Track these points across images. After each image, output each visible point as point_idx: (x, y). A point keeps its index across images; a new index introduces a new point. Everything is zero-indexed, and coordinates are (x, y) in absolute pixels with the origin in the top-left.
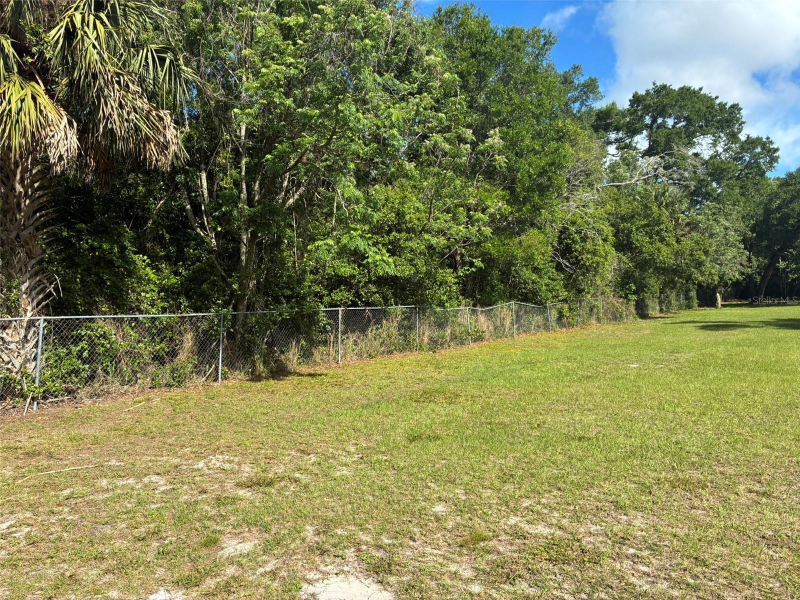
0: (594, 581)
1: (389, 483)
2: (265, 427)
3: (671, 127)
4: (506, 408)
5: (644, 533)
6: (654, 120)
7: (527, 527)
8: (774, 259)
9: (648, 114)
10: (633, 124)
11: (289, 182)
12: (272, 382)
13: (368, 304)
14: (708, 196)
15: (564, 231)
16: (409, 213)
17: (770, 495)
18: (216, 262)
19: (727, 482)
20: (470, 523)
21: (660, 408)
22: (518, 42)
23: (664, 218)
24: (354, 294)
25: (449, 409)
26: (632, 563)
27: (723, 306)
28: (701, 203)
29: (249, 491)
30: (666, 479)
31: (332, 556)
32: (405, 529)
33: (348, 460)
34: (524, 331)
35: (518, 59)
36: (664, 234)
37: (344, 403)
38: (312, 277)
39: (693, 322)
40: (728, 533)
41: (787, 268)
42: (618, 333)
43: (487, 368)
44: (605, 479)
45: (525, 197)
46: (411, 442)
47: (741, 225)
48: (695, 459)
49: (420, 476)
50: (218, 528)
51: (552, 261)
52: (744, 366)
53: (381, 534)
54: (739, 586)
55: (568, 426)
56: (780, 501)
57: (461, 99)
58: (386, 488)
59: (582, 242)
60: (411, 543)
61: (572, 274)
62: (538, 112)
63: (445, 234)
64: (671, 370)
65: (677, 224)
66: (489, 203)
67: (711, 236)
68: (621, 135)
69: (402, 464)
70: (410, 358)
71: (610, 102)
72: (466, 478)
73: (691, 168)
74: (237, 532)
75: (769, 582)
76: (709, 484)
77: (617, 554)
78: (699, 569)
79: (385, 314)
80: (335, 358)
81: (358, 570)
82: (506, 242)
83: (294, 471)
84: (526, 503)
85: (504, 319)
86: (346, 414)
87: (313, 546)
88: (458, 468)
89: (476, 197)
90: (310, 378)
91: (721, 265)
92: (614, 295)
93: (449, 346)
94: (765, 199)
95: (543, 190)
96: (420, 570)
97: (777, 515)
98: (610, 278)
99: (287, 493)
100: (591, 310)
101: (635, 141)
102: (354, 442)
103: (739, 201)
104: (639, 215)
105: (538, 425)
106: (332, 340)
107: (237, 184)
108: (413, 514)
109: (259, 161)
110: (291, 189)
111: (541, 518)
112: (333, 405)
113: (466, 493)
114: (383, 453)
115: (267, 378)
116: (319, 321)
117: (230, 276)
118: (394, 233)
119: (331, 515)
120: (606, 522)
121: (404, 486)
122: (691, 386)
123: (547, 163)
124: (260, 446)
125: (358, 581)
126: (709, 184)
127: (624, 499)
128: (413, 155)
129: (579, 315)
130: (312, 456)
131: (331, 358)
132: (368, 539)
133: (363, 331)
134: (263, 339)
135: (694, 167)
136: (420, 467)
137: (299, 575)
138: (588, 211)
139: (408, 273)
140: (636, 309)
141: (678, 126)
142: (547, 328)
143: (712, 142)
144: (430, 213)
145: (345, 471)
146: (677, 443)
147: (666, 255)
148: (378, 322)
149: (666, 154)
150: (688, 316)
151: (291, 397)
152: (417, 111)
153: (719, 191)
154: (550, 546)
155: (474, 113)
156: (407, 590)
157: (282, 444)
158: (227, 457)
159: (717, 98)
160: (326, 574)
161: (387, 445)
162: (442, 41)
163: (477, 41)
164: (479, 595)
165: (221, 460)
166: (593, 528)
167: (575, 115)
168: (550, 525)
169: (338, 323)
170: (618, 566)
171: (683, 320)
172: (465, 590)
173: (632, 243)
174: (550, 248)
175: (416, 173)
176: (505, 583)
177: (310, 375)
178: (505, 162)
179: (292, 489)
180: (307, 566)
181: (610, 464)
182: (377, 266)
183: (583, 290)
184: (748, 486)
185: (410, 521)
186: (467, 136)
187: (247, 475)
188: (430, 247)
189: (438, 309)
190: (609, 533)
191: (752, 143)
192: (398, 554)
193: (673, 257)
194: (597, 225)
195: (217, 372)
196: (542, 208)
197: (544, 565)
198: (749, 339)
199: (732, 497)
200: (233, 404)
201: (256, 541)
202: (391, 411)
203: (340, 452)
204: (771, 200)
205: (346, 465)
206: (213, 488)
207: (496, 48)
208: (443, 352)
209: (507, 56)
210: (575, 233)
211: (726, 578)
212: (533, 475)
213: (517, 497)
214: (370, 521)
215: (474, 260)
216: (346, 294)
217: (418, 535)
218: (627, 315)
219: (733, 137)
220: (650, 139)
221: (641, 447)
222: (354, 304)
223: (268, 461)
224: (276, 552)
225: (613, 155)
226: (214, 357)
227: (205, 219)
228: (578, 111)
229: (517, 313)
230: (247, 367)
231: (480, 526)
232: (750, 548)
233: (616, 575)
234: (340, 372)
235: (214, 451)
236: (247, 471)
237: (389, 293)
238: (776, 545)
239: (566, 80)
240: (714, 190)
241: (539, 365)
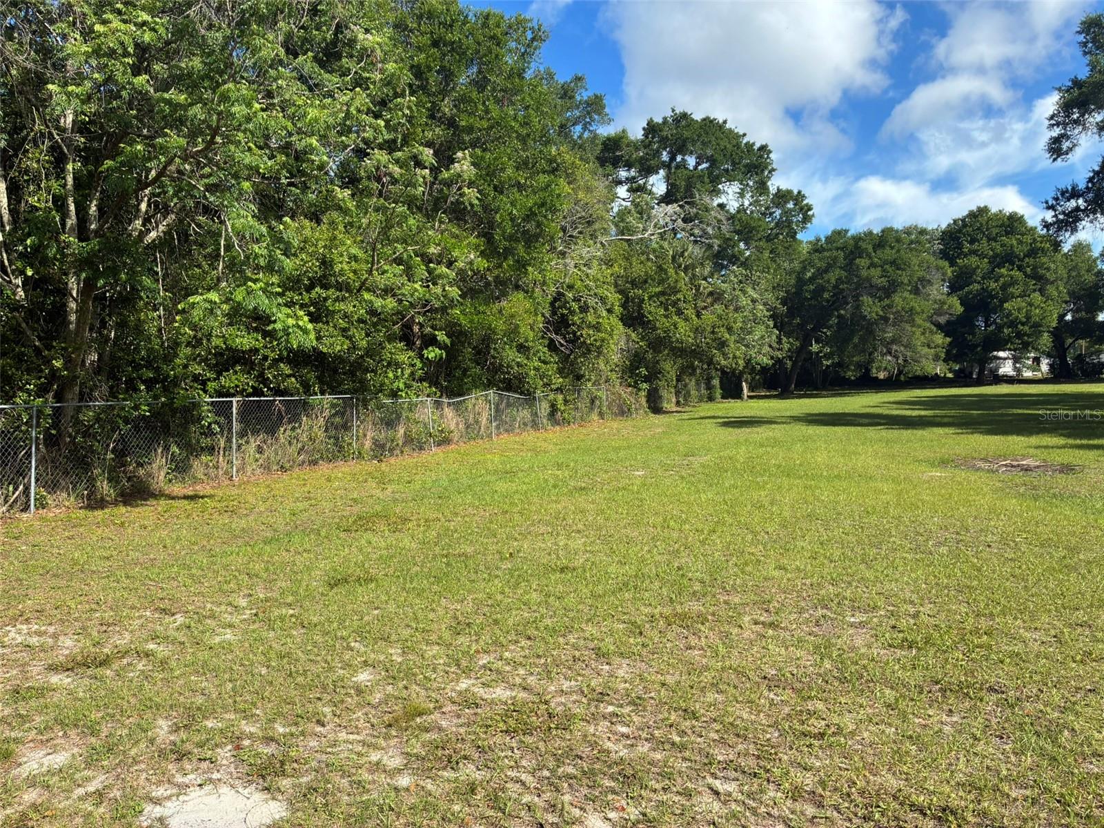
0: (560, 752)
1: (293, 646)
2: (104, 578)
3: (691, 168)
4: (470, 534)
5: (627, 685)
6: (673, 158)
7: (480, 691)
8: (806, 342)
9: (665, 149)
10: (647, 160)
11: (149, 205)
12: (123, 509)
13: (278, 392)
14: (734, 259)
15: (559, 296)
16: (341, 263)
17: (777, 626)
18: (24, 325)
19: (730, 614)
20: (405, 694)
21: (665, 526)
22: (498, 32)
23: (681, 284)
24: (256, 377)
25: (392, 540)
26: (609, 724)
27: (750, 397)
28: (726, 267)
29: (68, 676)
30: (661, 614)
31: (194, 760)
32: (311, 710)
33: (235, 620)
34: (507, 431)
35: (497, 56)
36: (682, 305)
37: (236, 537)
38: (189, 350)
39: (714, 417)
40: (725, 675)
41: (821, 352)
42: (624, 432)
43: (451, 481)
44: (589, 620)
45: (505, 249)
46: (332, 588)
47: (769, 296)
48: (697, 587)
49: (339, 634)
50: (13, 735)
51: (543, 337)
52: (765, 471)
53: (273, 721)
54: (732, 739)
55: (550, 554)
56: (788, 633)
57: (410, 101)
58: (288, 655)
59: (581, 312)
60: (319, 729)
61: (569, 355)
62: (524, 132)
63: (394, 295)
64: (682, 477)
65: (698, 294)
66: (456, 254)
67: (737, 309)
68: (633, 173)
69: (315, 619)
70: (343, 470)
71: (620, 129)
72: (406, 633)
73: (714, 222)
74: (44, 738)
75: (767, 733)
76: (710, 617)
77: (593, 714)
78: (688, 723)
79: (305, 405)
80: (226, 473)
81: (235, 775)
82: (481, 309)
83: (147, 641)
84: (484, 660)
85: (479, 414)
86: (238, 554)
87: (165, 749)
88: (396, 620)
89: (439, 245)
90: (186, 502)
91: (747, 346)
92: (621, 383)
93: (402, 452)
94: (797, 265)
95: (530, 240)
96: (327, 765)
97: (783, 649)
98: (616, 360)
99: (131, 675)
100: (592, 402)
101: (651, 183)
102: (246, 592)
103: (769, 268)
104: (653, 280)
105: (511, 554)
106: (222, 445)
107: (59, 203)
108: (324, 687)
109: (96, 169)
110: (153, 216)
111: (501, 677)
112: (219, 540)
113: (404, 652)
114: (290, 605)
115: (115, 503)
116: (200, 419)
117: (49, 347)
118: (317, 289)
119: (199, 700)
120: (583, 675)
121: (316, 650)
122: (703, 497)
123: (535, 204)
124: (94, 606)
125: (233, 792)
126: (735, 245)
127: (609, 645)
128: (350, 179)
129: (577, 408)
130: (178, 616)
131: (221, 472)
132: (253, 730)
133: (272, 431)
134: (108, 445)
135: (719, 221)
136: (341, 622)
137: (141, 792)
138: (589, 271)
139: (339, 348)
140: (647, 401)
141: (700, 167)
142: (535, 425)
143: (738, 191)
144: (373, 264)
145: (229, 635)
146: (679, 569)
147: (683, 332)
148: (295, 418)
149: (686, 203)
150: (708, 410)
151: (152, 530)
152: (348, 113)
153: (748, 253)
154: (509, 713)
155: (436, 126)
156: (305, 796)
157: (133, 600)
158: (36, 627)
159: (745, 135)
160: (183, 788)
161: (295, 593)
162: (391, 17)
163: (440, 23)
164: (407, 790)
165: (26, 631)
166: (566, 685)
167: (575, 142)
168: (512, 686)
169: (232, 420)
170: (592, 730)
171: (702, 414)
172: (388, 784)
173: (644, 316)
174: (540, 318)
175: (351, 205)
176: (444, 768)
177: (186, 497)
178: (477, 198)
179: (140, 667)
180: (154, 779)
181: (597, 600)
182: (288, 334)
183: (583, 376)
184: (755, 617)
185: (319, 699)
186: (425, 158)
187: (67, 652)
188: (373, 312)
189: (388, 401)
190: (585, 689)
191: (782, 197)
192: (297, 746)
193: (692, 335)
194: (600, 291)
195: (28, 496)
196: (530, 265)
197: (498, 739)
198: (775, 438)
199: (735, 631)
200: (52, 546)
201: (76, 750)
202: (308, 546)
203: (223, 608)
204: (804, 268)
205: (231, 626)
206: (7, 675)
207: (467, 37)
208: (392, 461)
209: (483, 50)
210: (573, 301)
211: (717, 731)
212: (496, 622)
213: (472, 652)
214: (259, 704)
215: (437, 333)
216: (244, 378)
217: (329, 716)
218: (636, 409)
219: (762, 187)
220: (667, 181)
221: (636, 576)
222: (257, 392)
223: (105, 628)
224: (105, 763)
225: (624, 200)
226: (22, 472)
227: (5, 255)
228: (580, 137)
229: (497, 406)
230: (80, 488)
231: (418, 694)
232: (748, 693)
233: (589, 741)
234: (235, 491)
235: (14, 620)
236: (68, 645)
237: (312, 376)
238: (778, 687)
239: (566, 93)
240: (741, 253)
241: (520, 475)
